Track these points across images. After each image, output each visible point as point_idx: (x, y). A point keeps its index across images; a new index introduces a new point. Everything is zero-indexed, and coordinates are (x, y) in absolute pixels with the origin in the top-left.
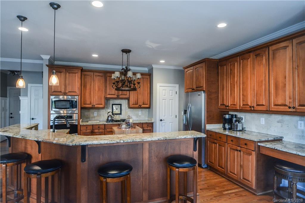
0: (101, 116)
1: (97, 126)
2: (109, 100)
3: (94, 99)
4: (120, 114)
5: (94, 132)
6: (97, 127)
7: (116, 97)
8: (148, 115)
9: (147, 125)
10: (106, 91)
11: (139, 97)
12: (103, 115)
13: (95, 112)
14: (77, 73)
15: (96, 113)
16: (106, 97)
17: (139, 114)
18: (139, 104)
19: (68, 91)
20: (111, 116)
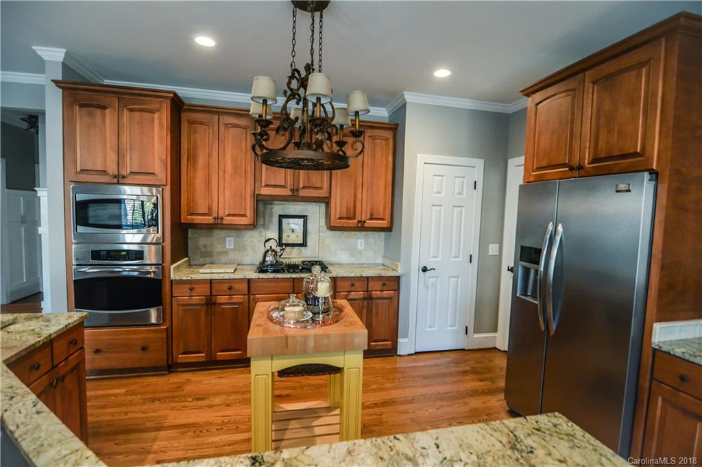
0: (246, 250)
1: (225, 283)
2: (271, 204)
3: (221, 199)
4: (304, 245)
5: (214, 304)
6: (225, 287)
7: (290, 193)
8: (383, 249)
9: (381, 283)
10: (257, 175)
11: (359, 197)
12: (253, 249)
13: (228, 238)
14: (158, 110)
15: (230, 241)
16: (257, 193)
17: (357, 247)
18: (358, 217)
19: (129, 172)
20: (274, 251)
